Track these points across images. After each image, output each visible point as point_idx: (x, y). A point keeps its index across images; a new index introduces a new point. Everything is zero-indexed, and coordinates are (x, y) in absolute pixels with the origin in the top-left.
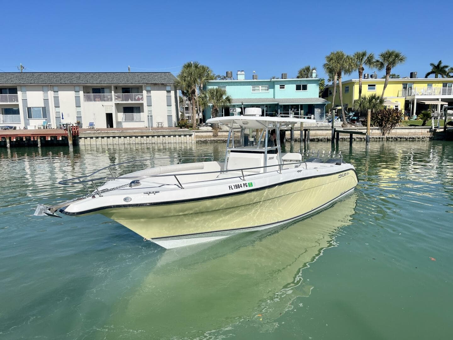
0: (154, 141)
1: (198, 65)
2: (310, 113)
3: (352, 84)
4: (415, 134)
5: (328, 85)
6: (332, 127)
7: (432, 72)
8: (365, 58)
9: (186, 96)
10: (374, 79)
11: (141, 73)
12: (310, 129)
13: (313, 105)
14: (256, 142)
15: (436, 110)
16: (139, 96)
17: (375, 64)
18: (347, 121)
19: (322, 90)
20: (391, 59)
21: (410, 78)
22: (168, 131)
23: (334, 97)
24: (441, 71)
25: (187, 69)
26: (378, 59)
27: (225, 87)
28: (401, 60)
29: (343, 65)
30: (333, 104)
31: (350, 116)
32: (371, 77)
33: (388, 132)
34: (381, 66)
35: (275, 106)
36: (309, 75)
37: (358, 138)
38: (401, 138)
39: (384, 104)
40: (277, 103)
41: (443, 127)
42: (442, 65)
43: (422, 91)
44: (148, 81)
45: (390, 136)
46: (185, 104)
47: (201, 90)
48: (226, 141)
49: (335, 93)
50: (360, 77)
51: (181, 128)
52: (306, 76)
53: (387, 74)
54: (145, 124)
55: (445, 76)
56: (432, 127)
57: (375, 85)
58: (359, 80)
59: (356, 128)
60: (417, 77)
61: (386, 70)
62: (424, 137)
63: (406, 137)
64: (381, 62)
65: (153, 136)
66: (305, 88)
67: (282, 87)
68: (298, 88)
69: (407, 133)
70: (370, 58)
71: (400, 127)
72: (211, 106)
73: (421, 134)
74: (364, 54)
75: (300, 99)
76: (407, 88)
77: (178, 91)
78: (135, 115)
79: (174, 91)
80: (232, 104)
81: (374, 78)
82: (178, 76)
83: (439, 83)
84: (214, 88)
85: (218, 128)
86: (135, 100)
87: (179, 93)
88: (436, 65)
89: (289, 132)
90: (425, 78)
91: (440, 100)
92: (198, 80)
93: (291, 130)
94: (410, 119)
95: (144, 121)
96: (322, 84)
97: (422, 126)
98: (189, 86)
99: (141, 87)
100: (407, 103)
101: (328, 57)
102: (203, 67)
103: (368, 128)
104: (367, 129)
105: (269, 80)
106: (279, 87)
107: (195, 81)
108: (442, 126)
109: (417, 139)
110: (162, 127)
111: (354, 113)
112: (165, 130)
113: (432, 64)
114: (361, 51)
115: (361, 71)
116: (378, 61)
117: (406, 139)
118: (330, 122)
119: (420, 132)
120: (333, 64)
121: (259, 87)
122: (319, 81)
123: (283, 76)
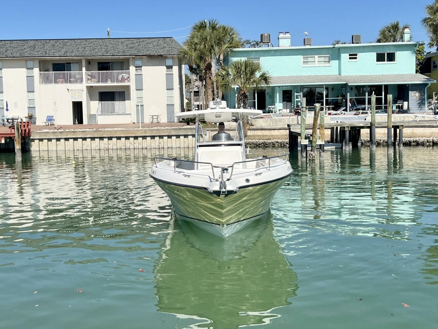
0: (146, 145)
1: (217, 24)
5: (430, 53)
9: (195, 73)
11: (127, 39)
12: (403, 126)
13: (405, 85)
14: (312, 147)
16: (124, 74)
19: (421, 61)
22: (168, 129)
25: (198, 32)
27: (259, 58)
35: (342, 88)
36: (398, 37)
40: (345, 83)
44: (137, 51)
46: (194, 86)
47: (220, 63)
48: (260, 144)
51: (188, 124)
52: (392, 39)
54: (132, 118)
65: (144, 137)
66: (391, 57)
67: (353, 57)
68: (380, 58)
72: (236, 89)
77: (183, 66)
78: (117, 104)
79: (178, 66)
80: (271, 85)
82: (185, 43)
84: (241, 60)
85: (248, 123)
86: (118, 81)
87: (185, 68)
92: (216, 49)
95: (130, 114)
96: (419, 51)
98: (201, 58)
99: (128, 60)
101: (431, 8)
102: (224, 28)
105: (332, 46)
106: (348, 57)
107: (211, 50)
110: (158, 123)
112: (163, 128)
121: (314, 57)
122: (416, 47)
123: (355, 39)
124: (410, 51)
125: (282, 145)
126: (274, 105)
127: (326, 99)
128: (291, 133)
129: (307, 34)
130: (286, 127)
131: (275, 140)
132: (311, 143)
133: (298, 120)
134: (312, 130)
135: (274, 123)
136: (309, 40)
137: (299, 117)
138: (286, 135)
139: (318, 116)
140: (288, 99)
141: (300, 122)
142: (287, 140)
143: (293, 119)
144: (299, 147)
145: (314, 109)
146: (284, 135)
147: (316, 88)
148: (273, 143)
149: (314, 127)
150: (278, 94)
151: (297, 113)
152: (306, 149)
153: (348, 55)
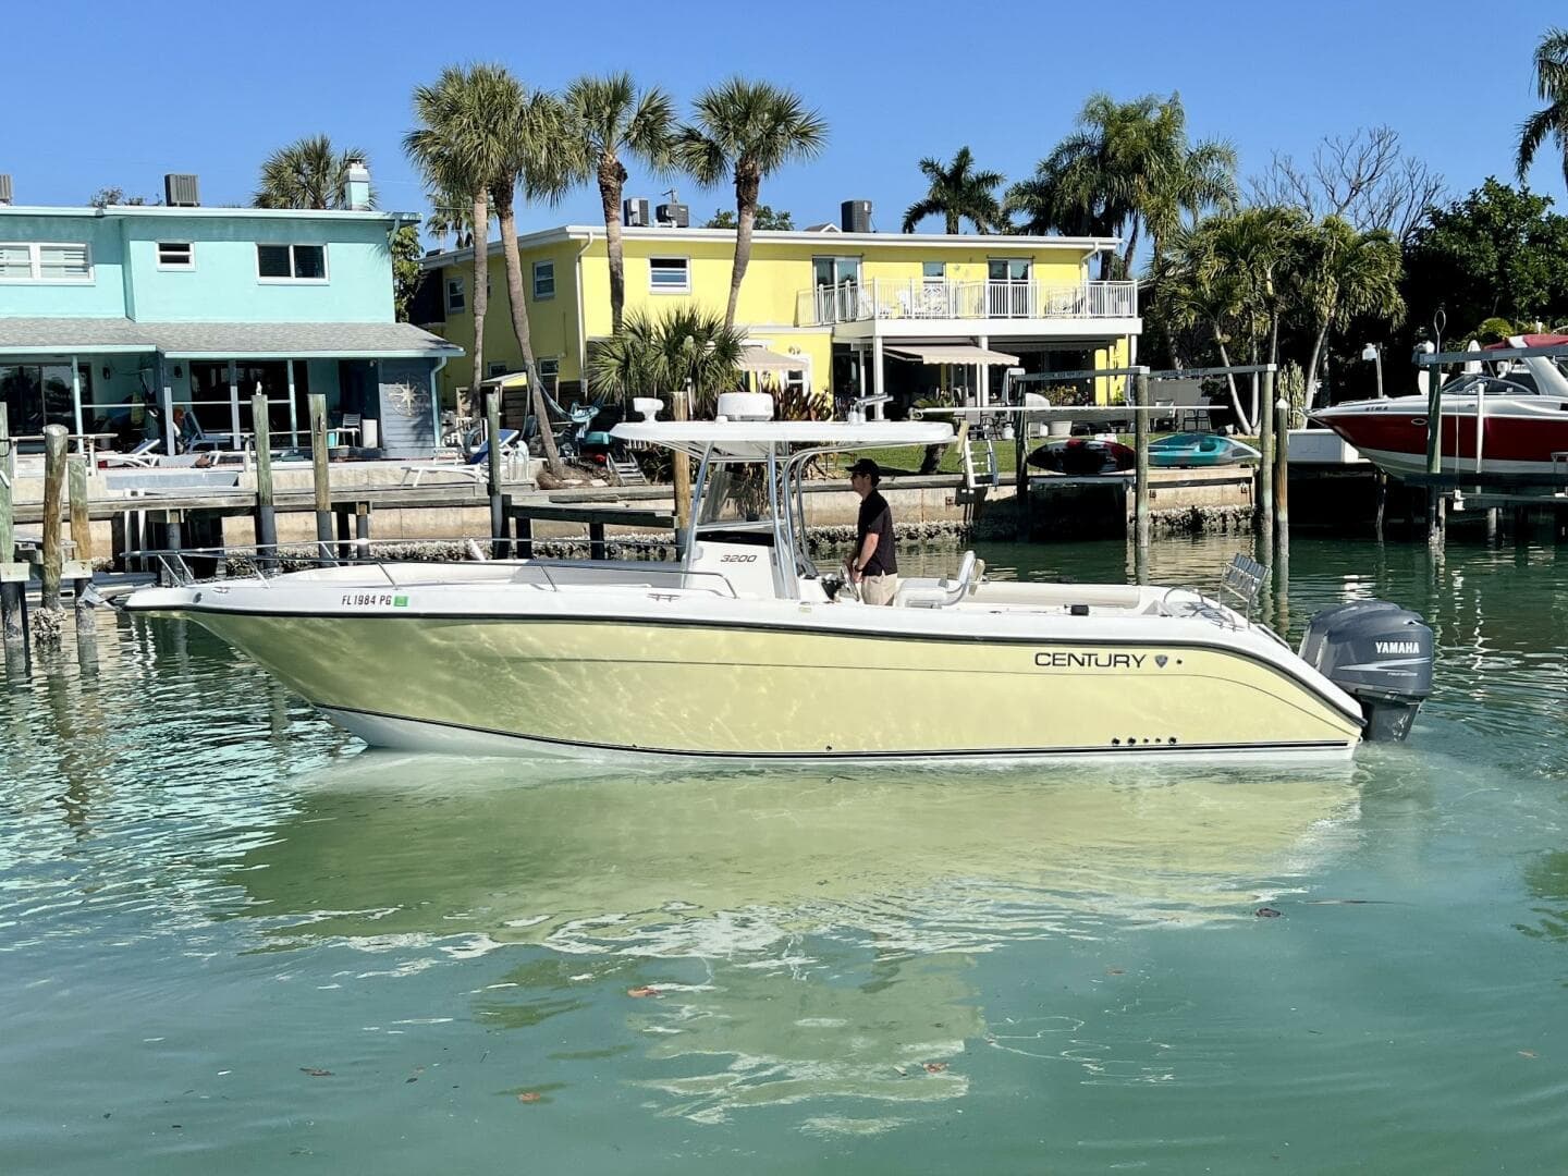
2: (352, 412)
3: (572, 250)
5: (437, 252)
6: (491, 489)
7: (932, 206)
8: (627, 117)
10: (675, 230)
12: (367, 503)
13: (366, 361)
14: (44, 589)
15: (972, 394)
17: (679, 148)
18: (563, 455)
19: (410, 281)
20: (754, 131)
21: (844, 230)
23: (480, 319)
24: (969, 198)
26: (695, 125)
28: (805, 134)
29: (513, 145)
30: (479, 359)
31: (577, 426)
32: (662, 215)
34: (709, 162)
35: (142, 367)
36: (329, 192)
37: (628, 546)
38: (832, 539)
39: (741, 366)
40: (152, 348)
41: (1012, 475)
42: (974, 171)
43: (904, 296)
49: (481, 298)
50: (608, 218)
52: (310, 198)
53: (740, 207)
55: (990, 227)
56: (965, 477)
57: (681, 263)
58: (603, 229)
59: (615, 490)
60: (871, 229)
61: (738, 181)
62: (933, 530)
64: (707, 141)
66: (311, 264)
67: (175, 254)
68: (272, 262)
70: (651, 118)
71: (822, 483)
73: (918, 513)
74: (620, 95)
75: (289, 325)
76: (832, 282)
81: (674, 223)
83: (971, 261)
88: (947, 171)
89: (248, 522)
90: (904, 232)
91: (984, 343)
93: (255, 511)
96: (401, 245)
97: (922, 473)
100: (843, 358)
101: (431, 99)
103: (680, 489)
104: (675, 496)
105: (92, 211)
106: (158, 253)
108: (1006, 470)
109: (905, 541)
111: (595, 412)
113: (928, 166)
114: (603, 79)
115: (614, 184)
116: (692, 136)
118: (475, 463)
119: (913, 502)
120: (463, 139)
121: (27, 249)
122: (390, 229)
123: (175, 189)
124: (373, 245)
127: (83, 410)
132: (42, 577)
134: (40, 527)
136: (3, 181)
139: (61, 474)
145: (44, 447)
147: (40, 365)
149: (47, 515)
152: (23, 598)
153: (157, 246)
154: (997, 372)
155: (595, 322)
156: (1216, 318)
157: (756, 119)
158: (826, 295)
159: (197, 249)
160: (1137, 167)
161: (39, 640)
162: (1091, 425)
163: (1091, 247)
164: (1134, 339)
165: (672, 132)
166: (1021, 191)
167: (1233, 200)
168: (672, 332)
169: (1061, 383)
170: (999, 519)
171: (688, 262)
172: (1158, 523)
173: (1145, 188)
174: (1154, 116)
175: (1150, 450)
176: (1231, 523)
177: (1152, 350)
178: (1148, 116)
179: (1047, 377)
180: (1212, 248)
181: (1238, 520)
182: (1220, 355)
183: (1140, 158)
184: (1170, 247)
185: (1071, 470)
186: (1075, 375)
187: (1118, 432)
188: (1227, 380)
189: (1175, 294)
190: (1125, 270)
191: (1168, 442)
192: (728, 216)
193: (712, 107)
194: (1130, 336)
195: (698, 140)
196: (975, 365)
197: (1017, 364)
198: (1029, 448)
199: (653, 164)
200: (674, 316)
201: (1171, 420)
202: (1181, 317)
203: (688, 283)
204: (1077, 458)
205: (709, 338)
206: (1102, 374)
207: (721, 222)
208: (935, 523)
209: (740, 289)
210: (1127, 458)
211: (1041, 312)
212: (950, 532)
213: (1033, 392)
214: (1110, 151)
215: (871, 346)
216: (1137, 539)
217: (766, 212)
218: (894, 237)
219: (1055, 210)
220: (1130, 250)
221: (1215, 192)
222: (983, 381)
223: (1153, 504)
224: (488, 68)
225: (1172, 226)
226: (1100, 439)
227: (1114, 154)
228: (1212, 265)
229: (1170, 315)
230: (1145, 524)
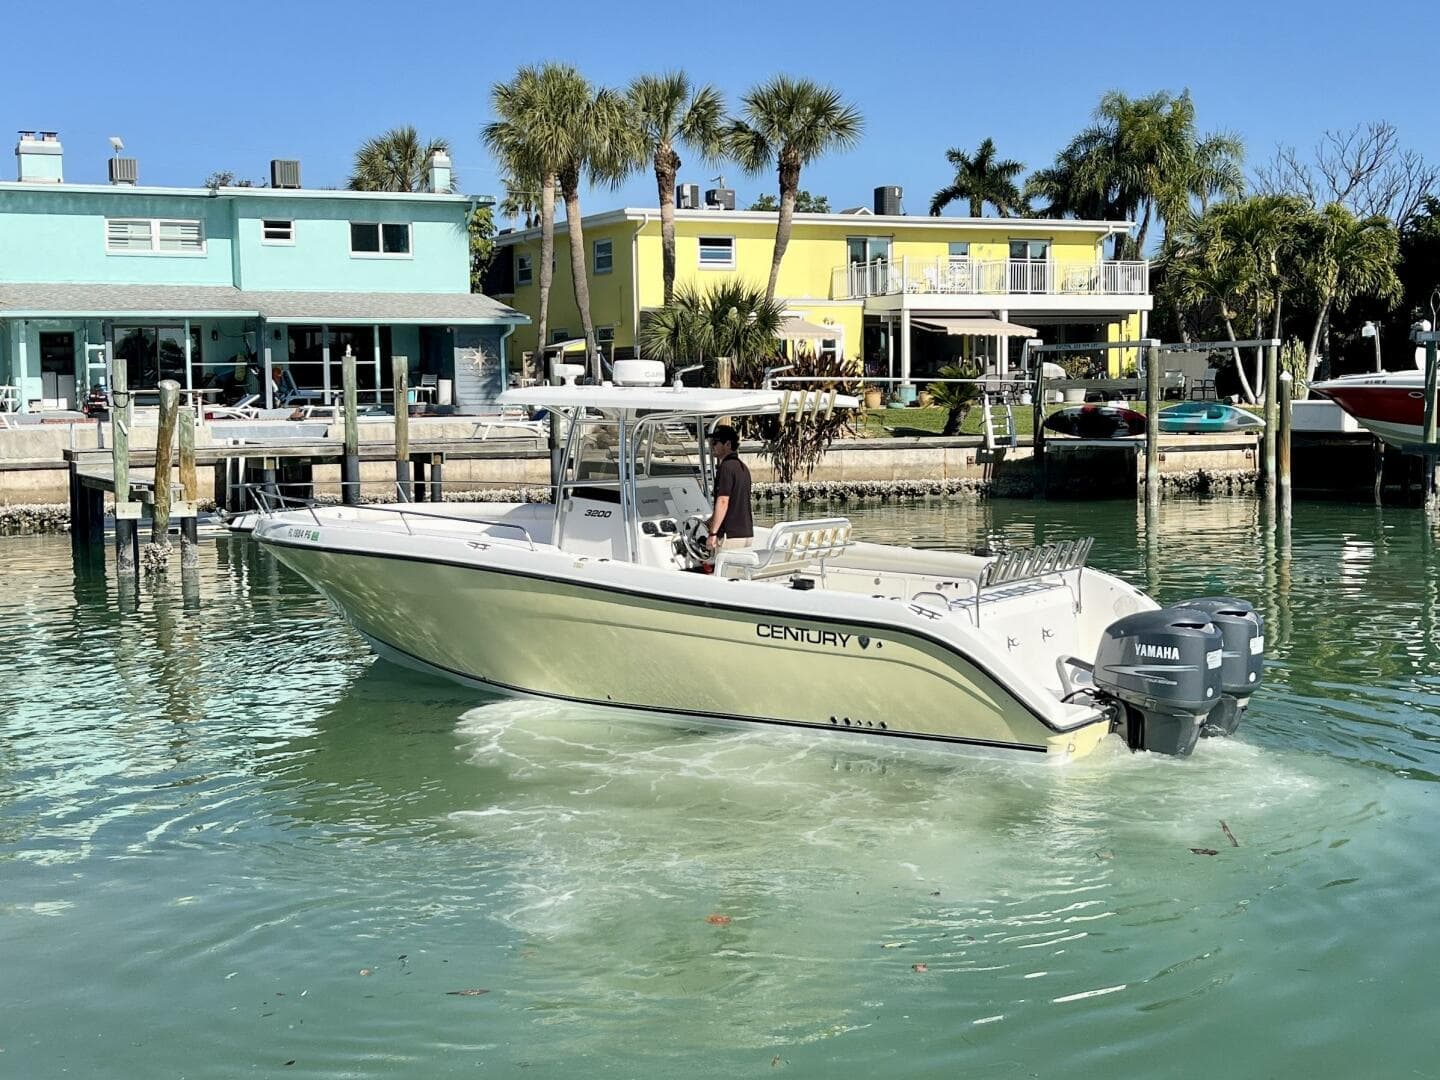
2: (429, 372)
3: (629, 230)
4: (916, 471)
5: (508, 231)
6: (552, 443)
7: (957, 192)
8: (682, 111)
10: (723, 213)
12: (441, 454)
13: (442, 328)
14: (154, 526)
15: (993, 363)
17: (728, 139)
19: (485, 256)
20: (797, 124)
21: (876, 213)
23: (546, 291)
24: (991, 185)
26: (744, 118)
28: (843, 127)
29: (579, 136)
30: (543, 326)
32: (711, 200)
33: (804, 465)
34: (755, 152)
35: (246, 330)
36: (415, 177)
38: (861, 493)
39: (779, 334)
40: (255, 314)
41: (1030, 438)
42: (996, 160)
43: (930, 273)
45: (814, 483)
49: (547, 272)
50: (663, 201)
52: (397, 182)
53: (783, 191)
55: (1011, 211)
56: (986, 438)
57: (728, 242)
58: (658, 211)
60: (902, 212)
61: (781, 169)
62: (955, 487)
63: (884, 485)
64: (754, 133)
66: (397, 240)
67: (278, 230)
68: (363, 239)
69: (886, 467)
70: (704, 112)
71: (852, 442)
73: (941, 470)
74: (676, 91)
75: (377, 294)
76: (865, 260)
81: (722, 206)
83: (993, 242)
88: (971, 160)
89: (335, 470)
90: (932, 214)
91: (1005, 316)
93: (342, 460)
94: (892, 404)
96: (479, 225)
97: (944, 434)
100: (873, 329)
101: (507, 95)
105: (206, 192)
106: (263, 230)
108: (1024, 433)
109: (928, 496)
113: (954, 156)
114: (661, 76)
115: (668, 171)
116: (740, 128)
117: (885, 497)
118: (538, 419)
119: (937, 461)
120: (535, 131)
121: (149, 224)
122: (468, 210)
123: (280, 173)
124: (452, 224)
125: (45, 525)
126: (10, 384)
127: (193, 367)
128: (77, 482)
129: (120, 144)
130: (59, 459)
131: (19, 507)
132: (153, 515)
133: (101, 437)
134: (152, 471)
135: (13, 448)
136: (129, 164)
137: (107, 426)
138: (59, 489)
139: (174, 424)
140: (59, 364)
141: (108, 444)
142: (61, 506)
143: (83, 434)
144: (110, 528)
145: (158, 399)
146: (50, 489)
147: (157, 327)
148: (10, 517)
149: (159, 461)
150: (23, 347)
151: (97, 412)
152: (135, 533)
153: (262, 223)
154: (1016, 343)
155: (649, 294)
156: (1222, 295)
157: (799, 113)
158: (858, 271)
159: (298, 227)
160: (1150, 157)
161: (148, 571)
162: (1104, 392)
163: (1106, 229)
164: (1145, 315)
165: (722, 124)
166: (1041, 178)
167: (1239, 188)
168: (718, 304)
169: (1077, 353)
170: (1017, 477)
171: (733, 242)
172: (1167, 485)
173: (1157, 176)
174: (1166, 111)
175: (1160, 417)
176: (1236, 486)
177: (1162, 325)
178: (1160, 111)
179: (1063, 348)
180: (1219, 232)
181: (1243, 483)
182: (1227, 330)
183: (1152, 149)
184: (1179, 231)
185: (1086, 434)
186: (1090, 346)
187: (1129, 399)
188: (1233, 353)
189: (1184, 273)
190: (1137, 251)
191: (1178, 409)
192: (770, 200)
193: (759, 102)
194: (1141, 312)
195: (746, 132)
196: (996, 337)
197: (1035, 335)
198: (1046, 413)
199: (705, 152)
200: (720, 289)
201: (1179, 390)
202: (1189, 295)
203: (733, 259)
204: (1090, 422)
205: (751, 310)
206: (1114, 345)
207: (764, 205)
208: (956, 480)
209: (781, 265)
210: (1138, 423)
211: (1058, 288)
212: (970, 489)
213: (1050, 361)
214: (1124, 143)
215: (899, 318)
216: (1147, 499)
217: (805, 197)
218: (925, 220)
219: (1072, 196)
220: (1142, 233)
221: (1222, 180)
222: (1003, 351)
223: (1162, 467)
224: (559, 67)
225: (1182, 211)
226: (1113, 406)
227: (1128, 146)
228: (1219, 248)
229: (1179, 292)
230: (1155, 485)
